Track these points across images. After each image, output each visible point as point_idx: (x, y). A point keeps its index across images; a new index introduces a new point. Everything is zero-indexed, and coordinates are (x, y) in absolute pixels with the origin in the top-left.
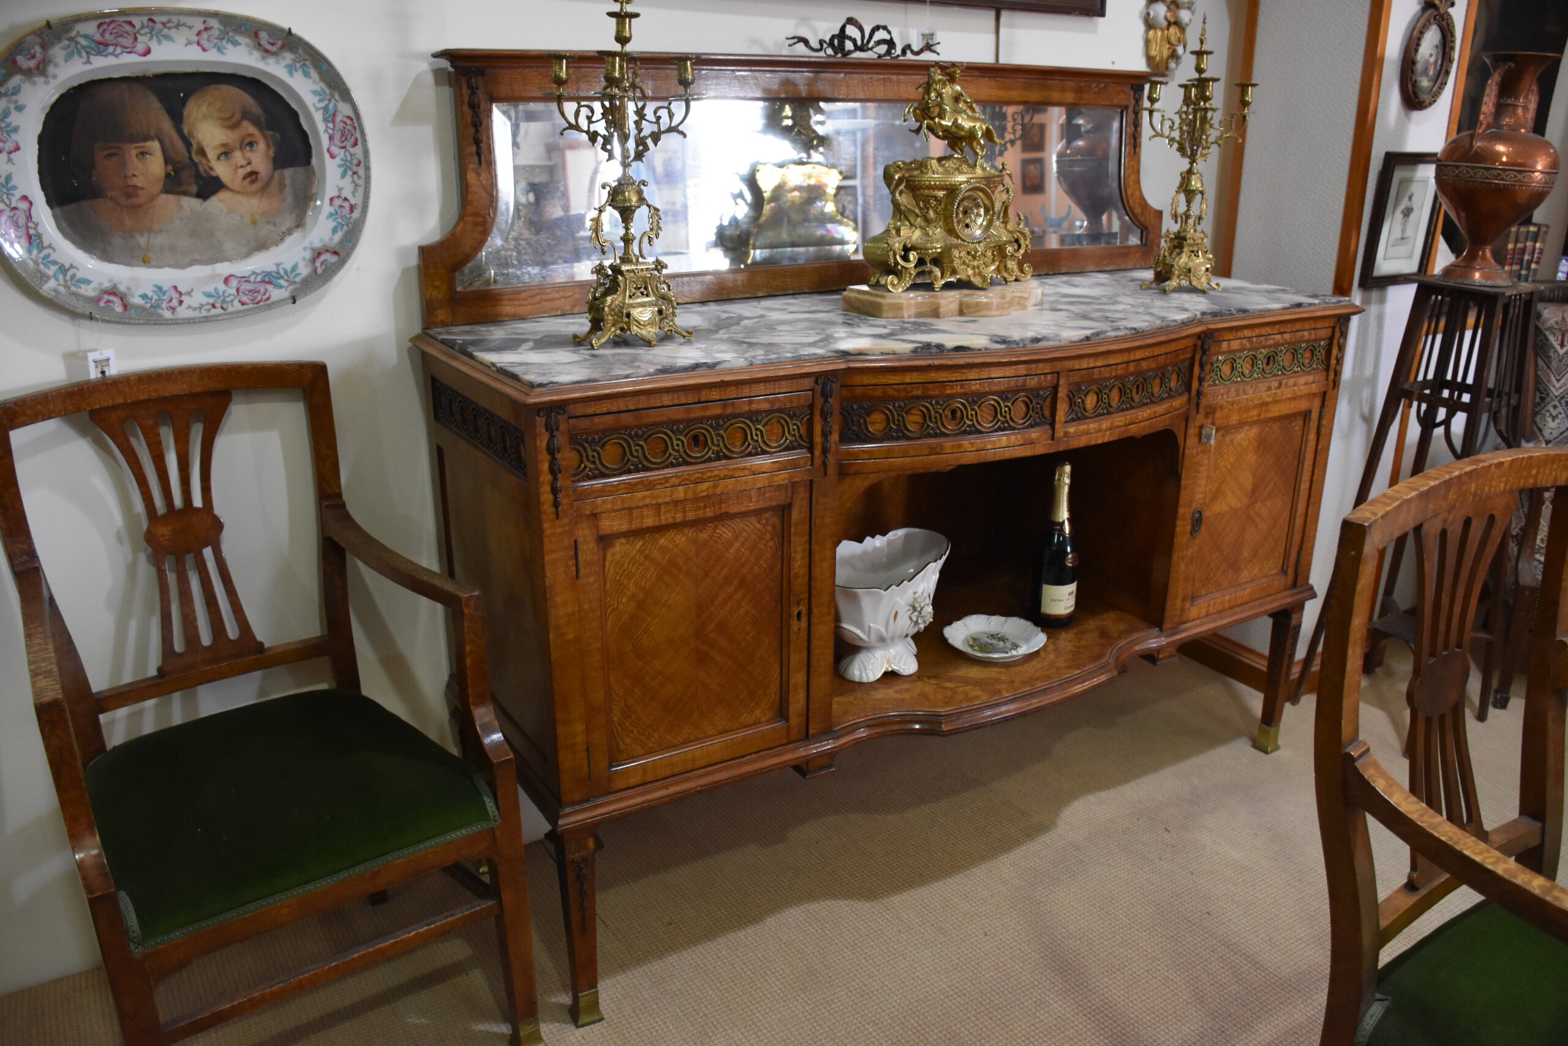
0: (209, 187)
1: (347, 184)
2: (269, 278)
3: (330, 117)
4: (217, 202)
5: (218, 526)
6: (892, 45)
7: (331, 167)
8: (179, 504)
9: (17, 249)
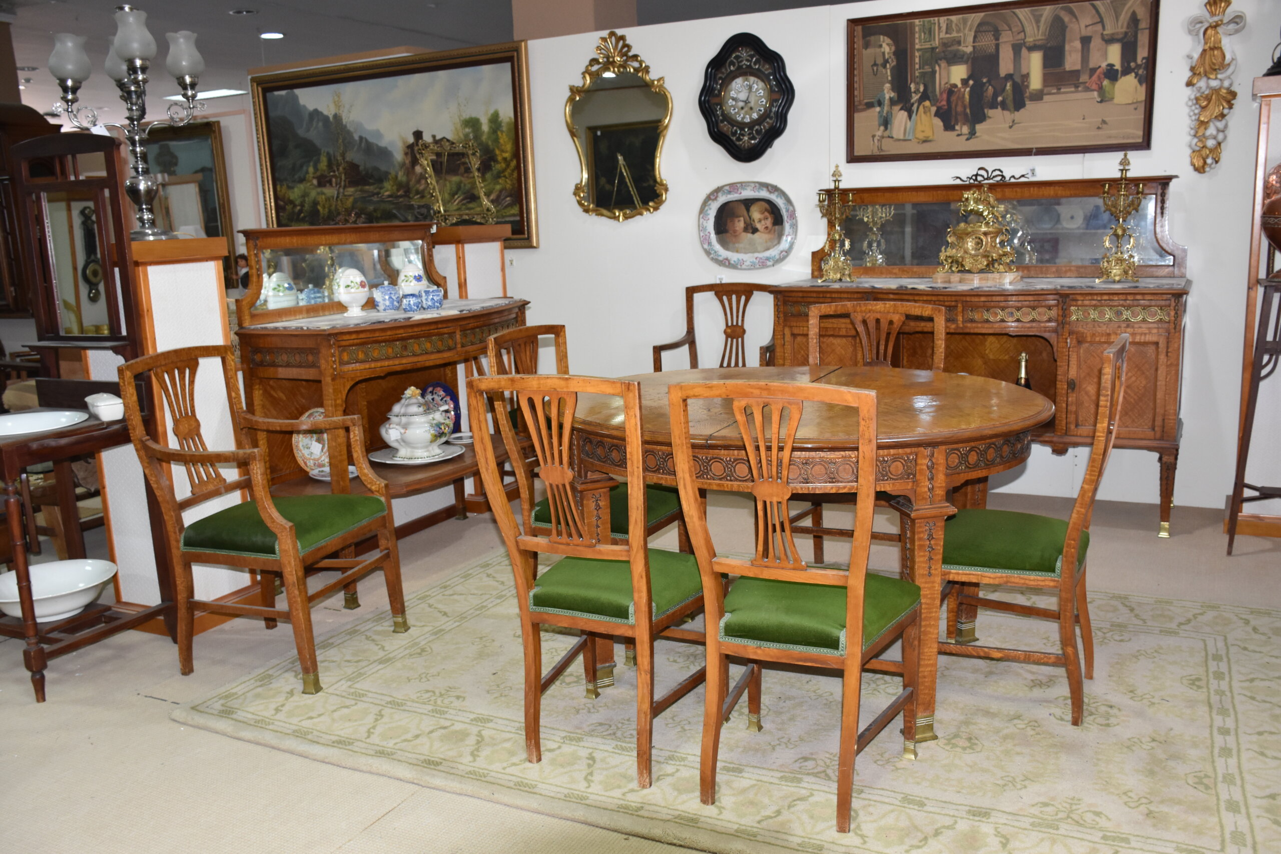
1: (791, 232)
2: (768, 259)
3: (787, 211)
5: (744, 332)
6: (1003, 176)
7: (787, 226)
8: (735, 323)
9: (706, 246)
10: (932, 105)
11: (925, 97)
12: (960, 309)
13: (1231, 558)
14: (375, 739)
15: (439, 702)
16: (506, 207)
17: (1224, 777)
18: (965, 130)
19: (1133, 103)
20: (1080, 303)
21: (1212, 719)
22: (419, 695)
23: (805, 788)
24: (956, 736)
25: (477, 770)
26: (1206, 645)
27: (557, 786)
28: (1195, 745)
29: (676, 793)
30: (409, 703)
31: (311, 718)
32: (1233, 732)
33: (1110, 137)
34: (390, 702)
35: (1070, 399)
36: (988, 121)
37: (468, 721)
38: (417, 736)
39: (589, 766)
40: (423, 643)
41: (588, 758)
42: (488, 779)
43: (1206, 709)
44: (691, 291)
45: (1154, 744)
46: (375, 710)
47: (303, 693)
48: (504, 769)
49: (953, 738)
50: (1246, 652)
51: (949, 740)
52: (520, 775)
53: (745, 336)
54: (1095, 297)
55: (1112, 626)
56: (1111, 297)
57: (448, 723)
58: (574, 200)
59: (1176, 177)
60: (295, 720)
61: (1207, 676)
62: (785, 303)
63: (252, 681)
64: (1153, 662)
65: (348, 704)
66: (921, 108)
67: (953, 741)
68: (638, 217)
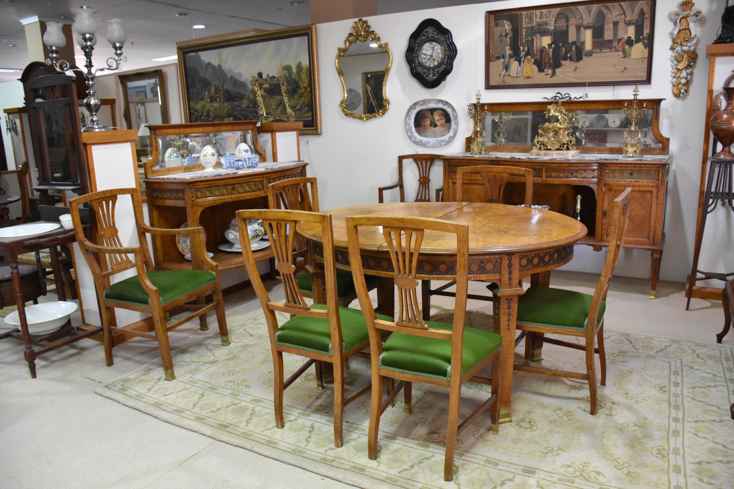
0: (436, 126)
1: (455, 126)
2: (442, 141)
3: (453, 115)
4: (437, 128)
5: (429, 180)
6: (570, 97)
7: (453, 123)
8: (424, 176)
9: (409, 134)
10: (532, 58)
11: (528, 53)
12: (544, 170)
13: (688, 312)
14: (197, 410)
15: (236, 388)
16: (305, 113)
17: (674, 450)
18: (550, 72)
19: (641, 58)
20: (610, 168)
21: (670, 412)
22: (226, 383)
23: (429, 451)
24: (523, 420)
25: (247, 431)
26: (670, 365)
27: (290, 444)
28: (659, 429)
29: (355, 452)
30: (220, 389)
31: (166, 395)
32: (681, 421)
33: (628, 77)
34: (210, 388)
35: (603, 222)
36: (562, 67)
37: (249, 401)
38: (219, 409)
39: (310, 432)
40: (236, 352)
41: (310, 427)
42: (252, 438)
43: (667, 405)
44: (401, 159)
45: (636, 428)
46: (200, 391)
47: (165, 380)
48: (262, 431)
49: (521, 422)
50: (692, 370)
51: (518, 423)
52: (271, 436)
53: (430, 183)
54: (618, 165)
55: (619, 352)
56: (627, 165)
57: (238, 402)
58: (340, 109)
59: (665, 99)
60: (156, 396)
61: (670, 384)
62: (449, 166)
63: (141, 372)
64: (640, 375)
65: (187, 387)
66: (526, 59)
67: (521, 423)
68: (374, 119)
